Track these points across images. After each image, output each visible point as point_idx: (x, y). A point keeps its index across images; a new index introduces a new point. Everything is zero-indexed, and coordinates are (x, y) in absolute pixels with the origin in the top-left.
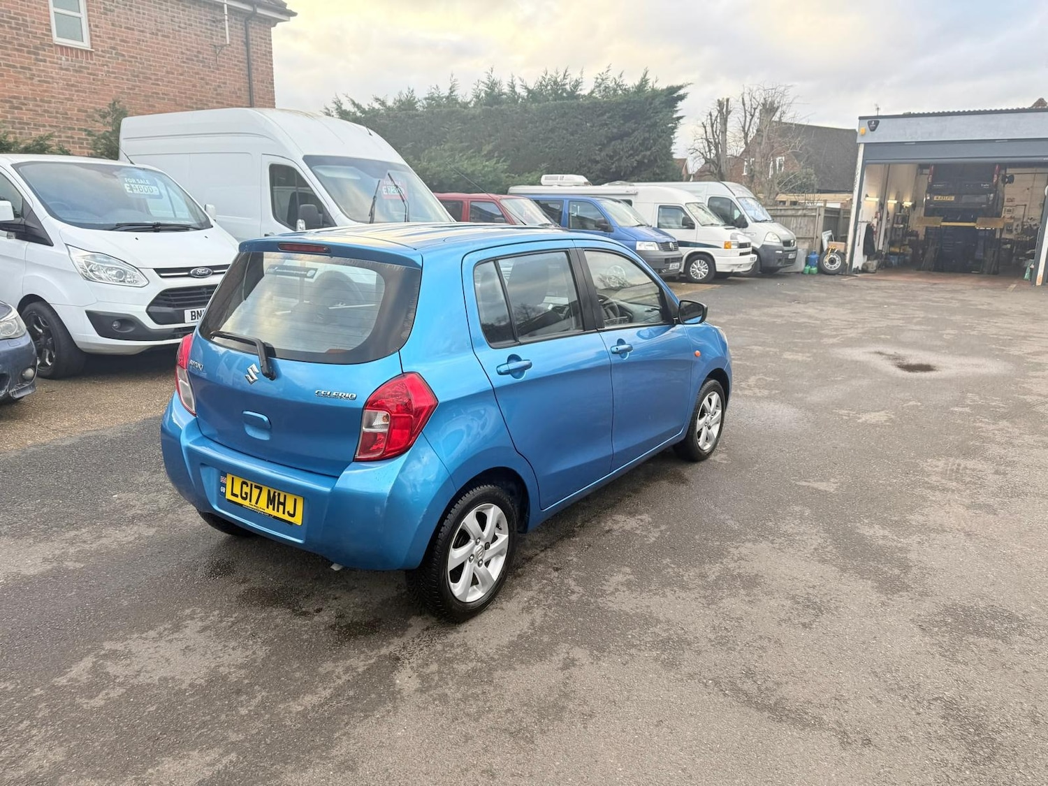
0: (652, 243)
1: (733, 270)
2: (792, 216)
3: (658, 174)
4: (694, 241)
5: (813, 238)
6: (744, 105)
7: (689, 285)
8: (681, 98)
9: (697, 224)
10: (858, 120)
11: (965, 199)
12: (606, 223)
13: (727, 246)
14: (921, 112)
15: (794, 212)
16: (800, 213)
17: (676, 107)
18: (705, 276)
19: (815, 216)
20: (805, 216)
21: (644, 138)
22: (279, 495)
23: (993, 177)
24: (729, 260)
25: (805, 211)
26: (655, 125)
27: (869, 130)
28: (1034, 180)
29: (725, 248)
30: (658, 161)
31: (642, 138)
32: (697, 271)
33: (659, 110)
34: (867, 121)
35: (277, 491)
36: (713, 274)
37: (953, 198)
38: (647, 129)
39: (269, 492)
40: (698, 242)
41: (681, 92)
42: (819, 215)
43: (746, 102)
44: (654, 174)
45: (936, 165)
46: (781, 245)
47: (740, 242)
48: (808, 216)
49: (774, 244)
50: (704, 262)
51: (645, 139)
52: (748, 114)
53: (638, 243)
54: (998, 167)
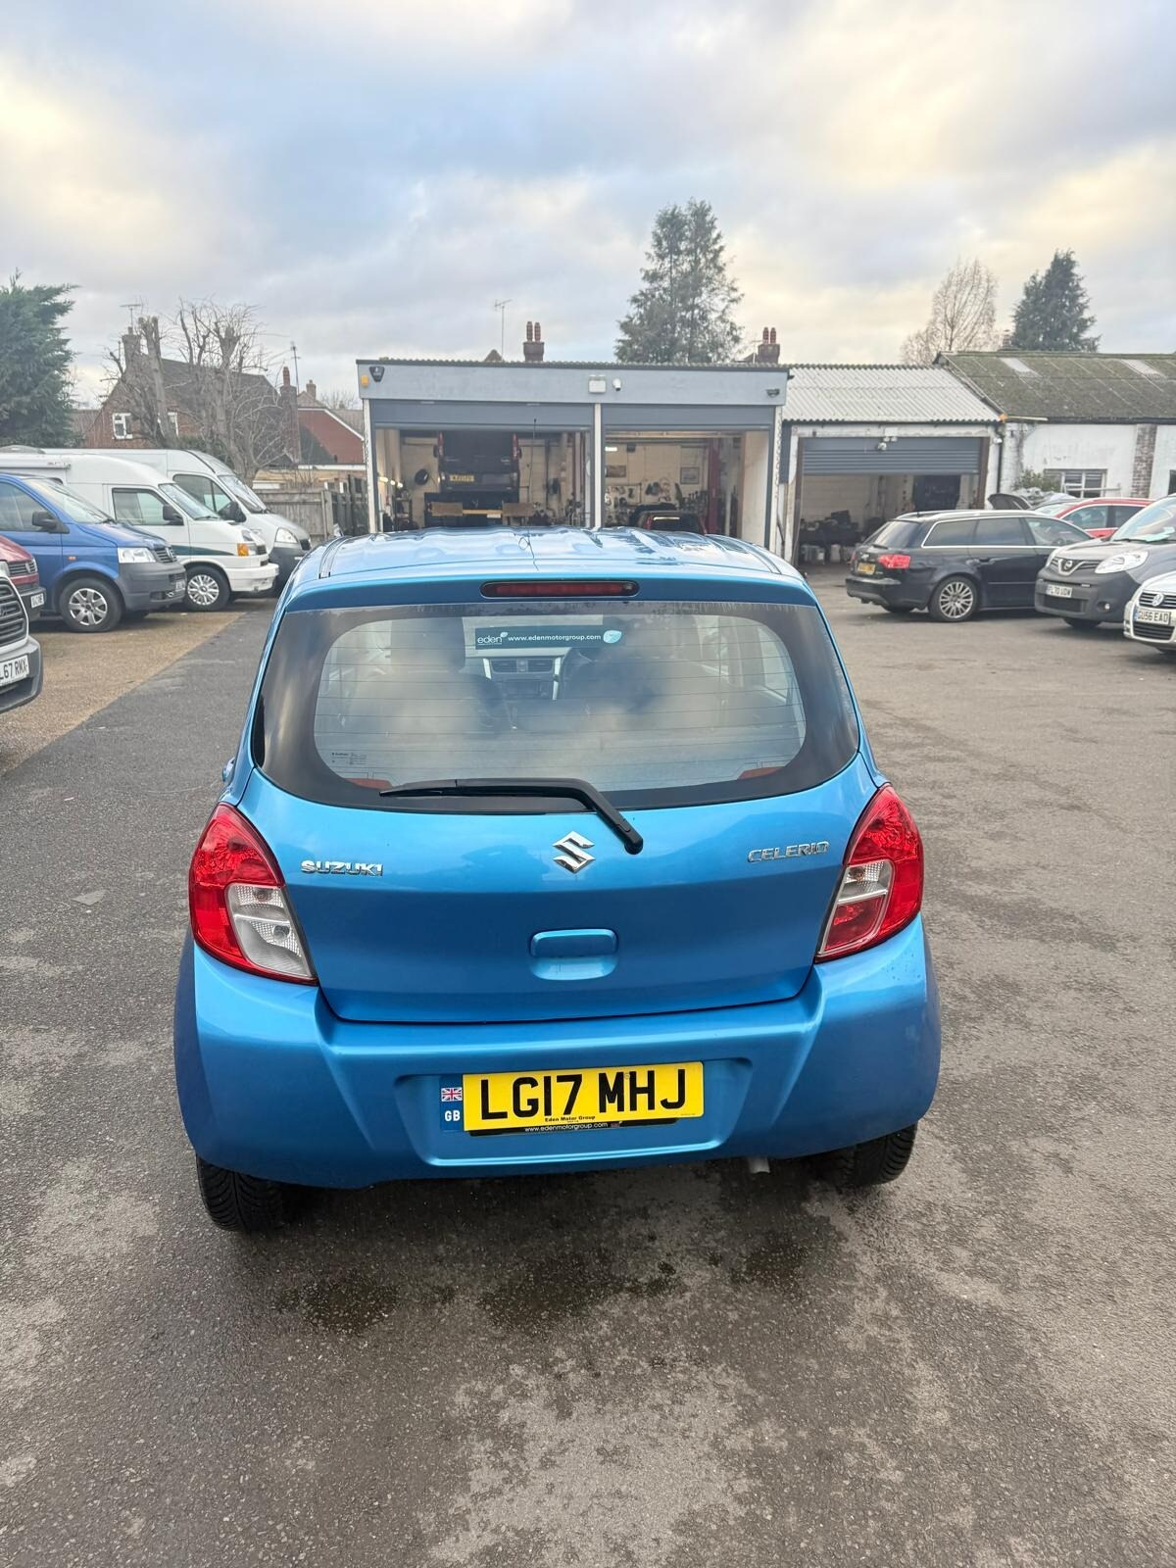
0: (140, 550)
1: (256, 589)
2: (286, 503)
3: (51, 435)
4: (187, 545)
5: (323, 536)
6: (185, 329)
7: (195, 615)
8: (62, 309)
9: (185, 517)
10: (356, 366)
11: (487, 479)
12: (51, 518)
13: (242, 552)
14: (408, 359)
15: (287, 497)
16: (297, 498)
17: (53, 323)
18: (214, 599)
19: (320, 504)
20: (304, 503)
21: (13, 373)
22: (633, 1076)
23: (512, 450)
24: (250, 573)
25: (303, 496)
26: (30, 350)
27: (372, 378)
28: (532, 455)
29: (240, 554)
30: (49, 412)
31: (10, 372)
32: (201, 592)
33: (33, 326)
34: (369, 366)
35: (626, 1071)
36: (226, 597)
37: (472, 479)
38: (16, 357)
39: (603, 1079)
40: (193, 545)
41: (60, 299)
42: (326, 501)
43: (187, 326)
44: (43, 435)
45: (444, 432)
46: (300, 547)
47: (258, 544)
48: (310, 503)
49: (290, 546)
50: (209, 578)
51: (14, 375)
52: (194, 346)
53: (120, 551)
54: (515, 438)
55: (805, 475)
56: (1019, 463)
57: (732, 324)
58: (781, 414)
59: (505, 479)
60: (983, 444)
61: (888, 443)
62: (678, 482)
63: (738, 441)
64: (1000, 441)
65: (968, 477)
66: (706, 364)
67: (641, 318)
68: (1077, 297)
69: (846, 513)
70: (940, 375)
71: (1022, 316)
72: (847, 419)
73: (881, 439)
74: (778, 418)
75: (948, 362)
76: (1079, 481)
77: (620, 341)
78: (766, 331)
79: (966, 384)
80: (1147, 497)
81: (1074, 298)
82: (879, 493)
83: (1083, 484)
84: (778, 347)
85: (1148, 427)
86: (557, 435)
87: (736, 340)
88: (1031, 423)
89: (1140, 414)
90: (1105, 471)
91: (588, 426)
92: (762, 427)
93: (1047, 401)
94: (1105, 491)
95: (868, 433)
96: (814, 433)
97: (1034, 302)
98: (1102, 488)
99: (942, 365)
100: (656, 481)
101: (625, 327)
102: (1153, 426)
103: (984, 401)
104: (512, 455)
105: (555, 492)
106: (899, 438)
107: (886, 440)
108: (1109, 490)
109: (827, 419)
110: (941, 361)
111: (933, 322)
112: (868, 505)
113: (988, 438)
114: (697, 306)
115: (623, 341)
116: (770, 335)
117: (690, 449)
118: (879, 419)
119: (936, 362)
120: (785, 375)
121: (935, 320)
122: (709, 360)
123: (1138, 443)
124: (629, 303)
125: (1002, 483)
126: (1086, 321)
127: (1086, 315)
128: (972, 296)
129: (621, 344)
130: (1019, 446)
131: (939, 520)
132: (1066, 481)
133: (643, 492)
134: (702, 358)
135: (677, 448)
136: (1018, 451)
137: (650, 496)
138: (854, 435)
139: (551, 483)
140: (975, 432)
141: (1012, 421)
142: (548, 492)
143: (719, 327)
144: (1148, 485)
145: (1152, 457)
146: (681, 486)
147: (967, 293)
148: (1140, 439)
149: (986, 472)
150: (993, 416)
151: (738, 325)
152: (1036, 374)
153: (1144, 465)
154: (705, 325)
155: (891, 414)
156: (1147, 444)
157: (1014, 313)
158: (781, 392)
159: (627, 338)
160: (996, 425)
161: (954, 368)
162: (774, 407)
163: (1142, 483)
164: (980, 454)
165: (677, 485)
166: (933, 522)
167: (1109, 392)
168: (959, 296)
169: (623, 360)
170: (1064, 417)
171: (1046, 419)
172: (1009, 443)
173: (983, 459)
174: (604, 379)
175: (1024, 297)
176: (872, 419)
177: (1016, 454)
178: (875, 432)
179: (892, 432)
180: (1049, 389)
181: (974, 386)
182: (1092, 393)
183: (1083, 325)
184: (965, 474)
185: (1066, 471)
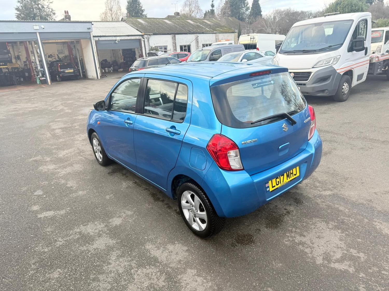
22: (290, 172)
23: (7, 47)
39: (287, 174)
54: (7, 44)
55: (99, 50)
56: (149, 45)
57: (52, 9)
58: (92, 34)
59: (7, 56)
60: (140, 40)
61: (118, 41)
62: (58, 54)
63: (78, 42)
64: (144, 40)
65: (137, 49)
66: (47, 21)
67: (22, 7)
68: (140, 4)
69: (106, 60)
70: (124, 23)
71: (128, 9)
72: (106, 35)
73: (116, 40)
74: (91, 35)
75: (125, 20)
76: (162, 48)
77: (16, 13)
78: (65, 12)
79: (131, 26)
80: (176, 51)
81: (139, 5)
82: (113, 54)
83: (163, 49)
84: (70, 16)
85: (173, 35)
86: (15, 43)
87: (54, 14)
88: (150, 35)
89: (171, 32)
90: (167, 46)
91: (36, 39)
92: (88, 38)
93: (151, 30)
94: (168, 50)
95: (112, 39)
96: (99, 39)
97: (130, 5)
98: (167, 50)
99: (124, 21)
100: (51, 54)
101: (17, 9)
102: (175, 35)
103: (137, 30)
104: (7, 49)
105: (19, 59)
106: (120, 40)
107: (117, 40)
108: (169, 50)
109: (101, 35)
110: (123, 20)
111: (106, 10)
112: (111, 57)
113: (141, 39)
114: (39, 4)
115: (17, 14)
116: (66, 12)
117: (59, 45)
118: (114, 35)
119: (122, 20)
120: (91, 24)
121: (106, 9)
122: (47, 19)
123: (172, 39)
124: (17, 3)
125: (146, 50)
126: (143, 10)
127: (143, 9)
128: (114, 3)
129: (17, 15)
130: (148, 41)
131: (149, 59)
132: (160, 49)
133: (47, 57)
134: (44, 19)
135: (55, 44)
136: (148, 42)
137: (50, 58)
138: (109, 39)
139: (16, 56)
140: (138, 37)
141: (145, 35)
142: (16, 60)
143: (47, 10)
144: (176, 49)
145: (176, 42)
146: (59, 55)
147: (113, 2)
148: (173, 38)
149: (142, 47)
150: (141, 34)
151: (54, 9)
152: (146, 23)
153: (175, 44)
154: (43, 9)
155: (117, 34)
156: (174, 39)
157: (126, 8)
158: (91, 28)
159: (18, 13)
160: (142, 36)
161: (127, 22)
162: (90, 32)
163: (175, 48)
164: (140, 43)
165: (57, 55)
166: (148, 60)
167: (163, 27)
168: (111, 3)
169: (19, 19)
170: (156, 33)
171: (152, 34)
172: (146, 40)
173: (141, 44)
174: (38, 25)
175: (128, 4)
176: (113, 35)
177: (148, 43)
178: (114, 38)
179: (118, 38)
180: (150, 27)
181: (134, 26)
182: (160, 28)
183: (143, 11)
184: (136, 48)
185: (159, 46)
